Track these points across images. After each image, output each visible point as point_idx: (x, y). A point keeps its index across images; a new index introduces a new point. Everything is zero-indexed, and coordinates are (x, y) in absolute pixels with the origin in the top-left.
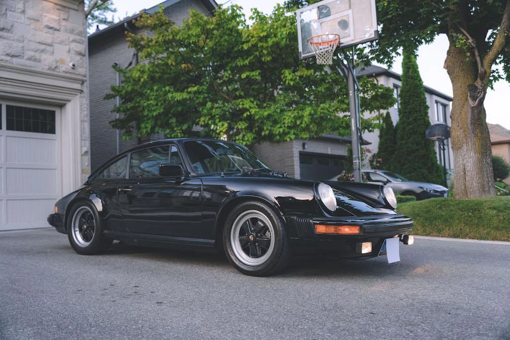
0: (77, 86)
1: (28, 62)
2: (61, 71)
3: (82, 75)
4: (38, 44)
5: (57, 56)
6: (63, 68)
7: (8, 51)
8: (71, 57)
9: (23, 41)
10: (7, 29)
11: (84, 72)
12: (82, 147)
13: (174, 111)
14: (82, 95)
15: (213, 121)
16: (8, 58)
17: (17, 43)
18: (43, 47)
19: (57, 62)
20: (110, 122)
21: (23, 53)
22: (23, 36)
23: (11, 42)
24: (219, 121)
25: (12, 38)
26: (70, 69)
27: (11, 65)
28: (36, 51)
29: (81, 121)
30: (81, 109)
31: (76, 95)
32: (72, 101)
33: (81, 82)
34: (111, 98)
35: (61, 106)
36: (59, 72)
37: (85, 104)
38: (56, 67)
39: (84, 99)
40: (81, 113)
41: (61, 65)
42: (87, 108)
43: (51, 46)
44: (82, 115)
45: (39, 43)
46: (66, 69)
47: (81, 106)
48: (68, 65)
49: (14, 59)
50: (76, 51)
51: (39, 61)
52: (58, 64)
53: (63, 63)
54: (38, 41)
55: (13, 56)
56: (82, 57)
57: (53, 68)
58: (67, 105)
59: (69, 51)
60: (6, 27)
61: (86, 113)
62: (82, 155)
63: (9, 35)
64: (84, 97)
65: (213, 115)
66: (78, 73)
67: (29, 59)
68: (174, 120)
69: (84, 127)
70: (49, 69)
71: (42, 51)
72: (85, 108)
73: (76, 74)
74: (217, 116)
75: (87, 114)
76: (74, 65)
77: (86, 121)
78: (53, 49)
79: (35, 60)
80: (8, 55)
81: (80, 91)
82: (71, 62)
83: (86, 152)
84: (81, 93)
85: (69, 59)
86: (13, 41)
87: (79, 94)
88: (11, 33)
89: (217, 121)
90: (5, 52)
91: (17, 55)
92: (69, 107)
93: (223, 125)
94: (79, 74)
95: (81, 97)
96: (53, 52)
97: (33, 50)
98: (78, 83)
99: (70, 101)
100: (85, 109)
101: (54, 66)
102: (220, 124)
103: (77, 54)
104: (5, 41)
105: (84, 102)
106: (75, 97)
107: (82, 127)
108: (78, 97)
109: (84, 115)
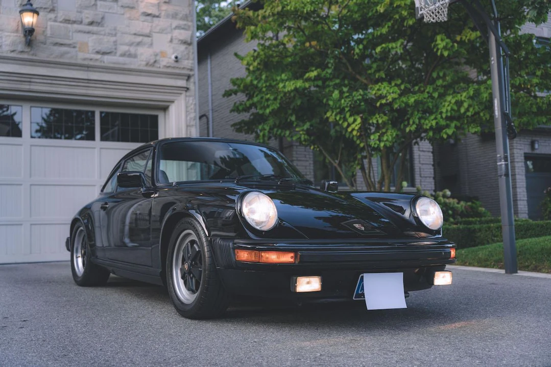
0: (182, 83)
1: (122, 59)
2: (161, 67)
3: (188, 69)
4: (134, 36)
5: (157, 48)
6: (164, 62)
7: (98, 48)
8: (173, 48)
9: (115, 35)
10: (97, 22)
11: (190, 65)
13: (294, 107)
14: (188, 94)
15: (342, 116)
16: (99, 56)
17: (109, 37)
18: (139, 39)
19: (156, 55)
20: (232, 126)
21: (116, 49)
22: (115, 29)
23: (101, 37)
24: (351, 116)
25: (103, 33)
26: (173, 62)
27: (102, 64)
28: (131, 44)
29: (187, 126)
30: (187, 111)
31: (181, 94)
32: (176, 102)
33: (186, 78)
34: (230, 95)
35: (165, 109)
36: (160, 67)
37: (192, 104)
38: (155, 62)
39: (191, 98)
40: (187, 116)
41: (161, 59)
42: (195, 110)
43: (148, 36)
44: (188, 118)
45: (135, 34)
46: (168, 63)
47: (187, 107)
48: (170, 58)
49: (106, 58)
50: (180, 40)
51: (135, 56)
52: (158, 58)
53: (164, 57)
54: (134, 32)
55: (104, 53)
56: (187, 46)
57: (150, 63)
58: (170, 107)
59: (171, 41)
60: (95, 21)
61: (192, 115)
62: (188, 169)
63: (100, 29)
64: (190, 96)
65: (342, 107)
66: (182, 67)
67: (123, 55)
68: (293, 118)
69: (190, 132)
70: (147, 64)
71: (139, 44)
72: (191, 109)
73: (180, 68)
74: (347, 109)
75: (195, 117)
76: (176, 58)
77: (193, 125)
78: (152, 40)
79: (130, 56)
80: (98, 52)
81: (186, 89)
82: (173, 54)
84: (186, 91)
85: (171, 51)
86: (105, 35)
87: (184, 92)
88: (102, 26)
89: (348, 115)
90: (94, 49)
91: (108, 51)
92: (173, 109)
93: (355, 120)
94: (184, 68)
95: (186, 96)
96: (151, 45)
97: (126, 44)
98: (183, 79)
99: (173, 102)
100: (193, 111)
101: (152, 61)
102: (351, 120)
103: (181, 43)
104: (95, 37)
105: (191, 102)
106: (179, 96)
107: (189, 133)
108: (183, 96)
109: (191, 118)
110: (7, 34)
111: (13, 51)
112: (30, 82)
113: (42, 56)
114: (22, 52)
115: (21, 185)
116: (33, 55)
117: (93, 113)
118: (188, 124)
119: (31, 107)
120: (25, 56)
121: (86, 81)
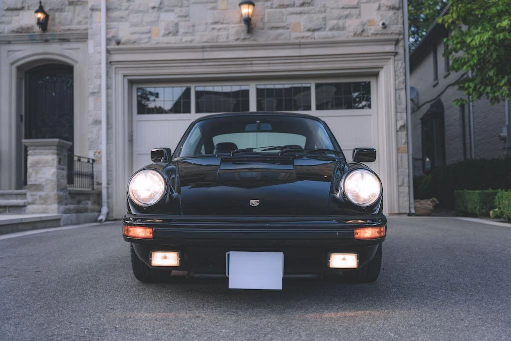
0: (390, 48)
1: (330, 33)
2: (370, 35)
3: (397, 34)
4: (341, 10)
5: (365, 18)
6: (372, 30)
7: (309, 26)
8: (381, 15)
9: (325, 11)
10: (308, 3)
11: (398, 29)
12: (396, 121)
14: (396, 58)
16: (309, 34)
17: (318, 15)
18: (347, 12)
19: (364, 25)
21: (325, 24)
22: (324, 6)
23: (312, 15)
25: (313, 11)
26: (381, 29)
27: (313, 40)
28: (340, 18)
29: (396, 90)
30: (395, 76)
31: (390, 59)
32: (385, 67)
33: (394, 42)
35: (376, 75)
36: (368, 36)
37: (401, 68)
38: (363, 31)
39: (400, 62)
40: (395, 80)
41: (369, 27)
43: (356, 8)
44: (397, 82)
45: (343, 8)
46: (376, 30)
47: (396, 71)
48: (379, 25)
49: (316, 34)
50: (387, 7)
51: (344, 28)
52: (366, 27)
53: (372, 25)
54: (342, 6)
55: (314, 30)
56: (396, 11)
57: (358, 33)
58: (380, 73)
59: (379, 9)
60: (306, 1)
61: (402, 79)
62: (397, 131)
63: (311, 8)
64: (398, 60)
66: (391, 32)
67: (332, 29)
69: (400, 96)
70: (355, 35)
71: (347, 17)
72: (400, 73)
73: (388, 34)
75: (404, 80)
76: (383, 24)
77: (402, 89)
78: (360, 11)
79: (338, 29)
80: (309, 30)
81: (394, 54)
82: (381, 20)
83: (402, 127)
84: (395, 56)
85: (379, 18)
86: (315, 13)
87: (392, 57)
88: (313, 5)
90: (305, 28)
91: (317, 28)
92: (382, 74)
94: (392, 33)
95: (395, 61)
96: (360, 15)
97: (335, 19)
98: (392, 44)
99: (383, 67)
100: (403, 74)
101: (359, 31)
103: (389, 10)
104: (306, 16)
105: (400, 65)
106: (387, 62)
107: (397, 96)
108: (391, 61)
109: (400, 82)
110: (232, 25)
111: (237, 40)
112: (251, 64)
113: (261, 41)
114: (244, 39)
116: (253, 40)
117: (309, 89)
118: (397, 88)
120: (246, 43)
121: (299, 58)
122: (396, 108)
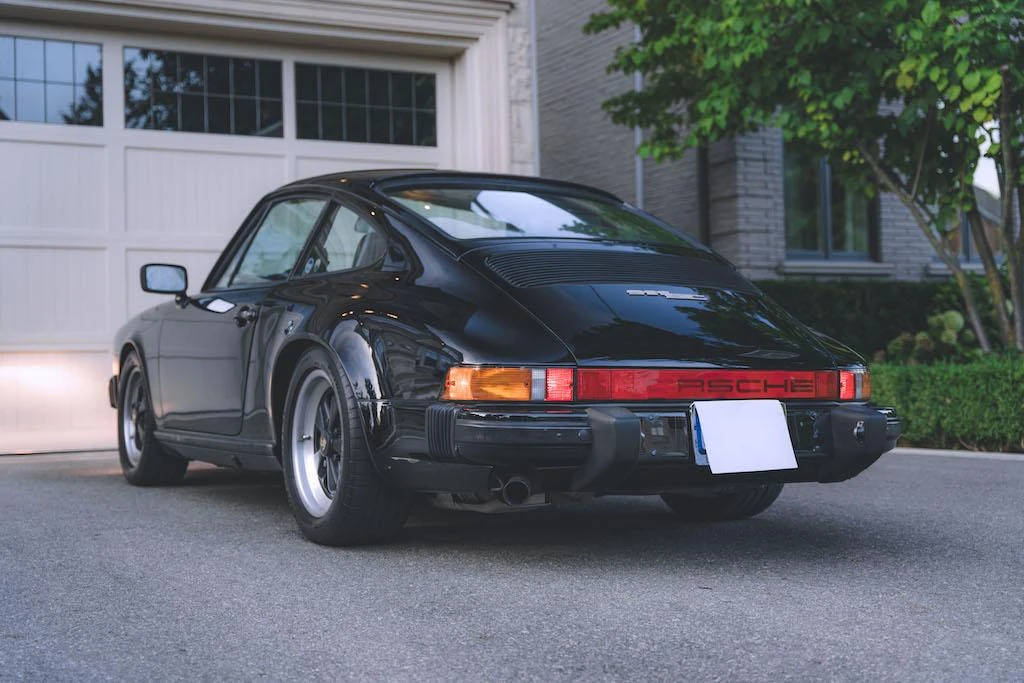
13: (806, 47)
14: (513, 18)
15: (945, 71)
20: (606, 105)
24: (971, 70)
29: (511, 102)
30: (510, 64)
31: (496, 18)
32: (483, 39)
34: (605, 26)
35: (453, 58)
37: (521, 46)
39: (520, 31)
40: (510, 76)
42: (530, 60)
44: (513, 82)
47: (510, 53)
58: (468, 55)
61: (523, 74)
64: (516, 26)
65: (946, 47)
68: (805, 78)
69: (518, 119)
72: (521, 58)
74: (963, 52)
75: (530, 79)
77: (524, 101)
81: (507, 7)
84: (508, 12)
87: (503, 15)
89: (961, 69)
92: (474, 57)
93: (983, 82)
95: (509, 25)
99: (477, 39)
100: (524, 63)
102: (971, 81)
105: (519, 40)
106: (491, 25)
107: (514, 119)
108: (500, 25)
109: (519, 82)
115: (103, 249)
117: (276, 67)
118: (513, 97)
119: (125, 47)
122: (512, 150)
